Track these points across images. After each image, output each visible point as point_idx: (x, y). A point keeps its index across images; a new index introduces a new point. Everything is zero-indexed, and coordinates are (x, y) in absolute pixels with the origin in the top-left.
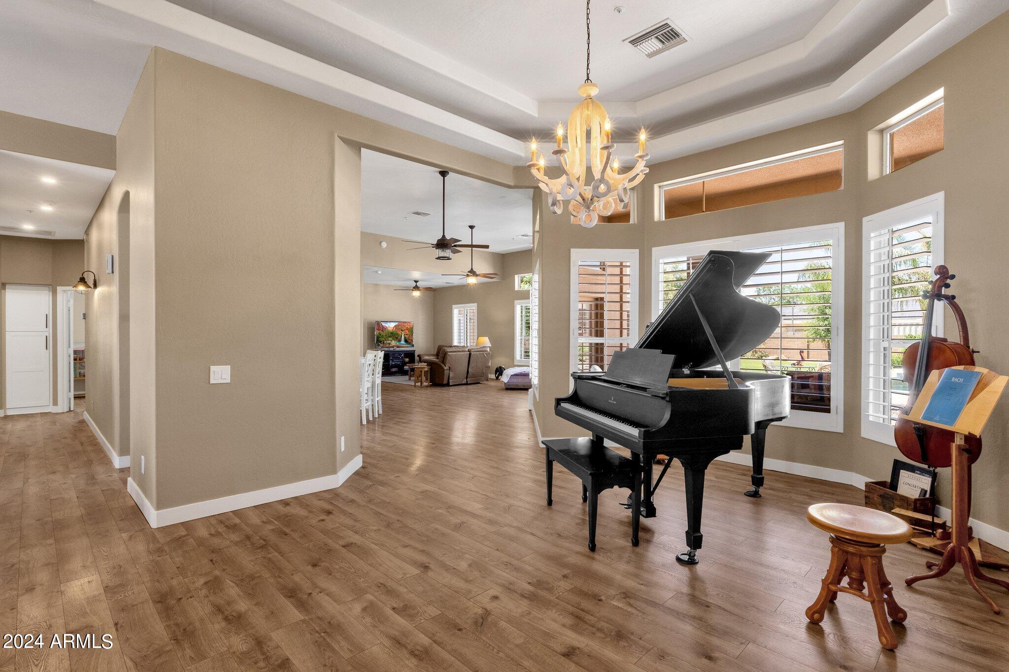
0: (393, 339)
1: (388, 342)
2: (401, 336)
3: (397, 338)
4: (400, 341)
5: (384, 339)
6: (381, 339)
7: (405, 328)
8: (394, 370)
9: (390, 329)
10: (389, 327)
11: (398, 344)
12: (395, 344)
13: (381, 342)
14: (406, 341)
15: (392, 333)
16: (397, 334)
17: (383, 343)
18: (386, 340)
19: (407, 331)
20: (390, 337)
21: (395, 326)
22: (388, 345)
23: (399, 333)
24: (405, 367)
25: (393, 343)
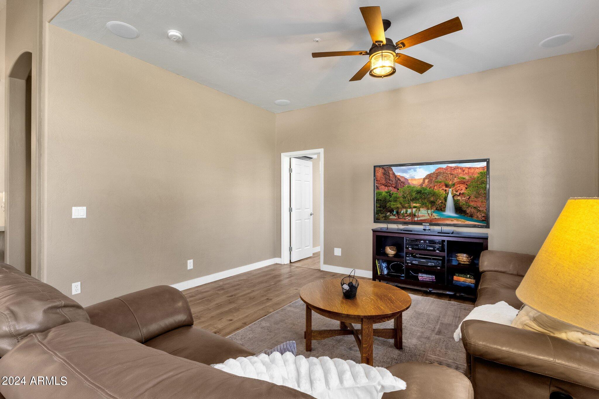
0: (423, 205)
1: (409, 211)
2: (446, 199)
3: (433, 203)
4: (441, 209)
5: (399, 206)
6: (393, 205)
7: (456, 180)
8: (423, 277)
9: (415, 182)
10: (413, 179)
11: (436, 215)
12: (427, 217)
13: (391, 211)
14: (459, 209)
15: (419, 192)
16: (434, 195)
17: (397, 212)
18: (404, 207)
19: (463, 187)
20: (414, 200)
21: (429, 177)
22: (409, 219)
23: (440, 191)
24: (455, 278)
25: (424, 213)
